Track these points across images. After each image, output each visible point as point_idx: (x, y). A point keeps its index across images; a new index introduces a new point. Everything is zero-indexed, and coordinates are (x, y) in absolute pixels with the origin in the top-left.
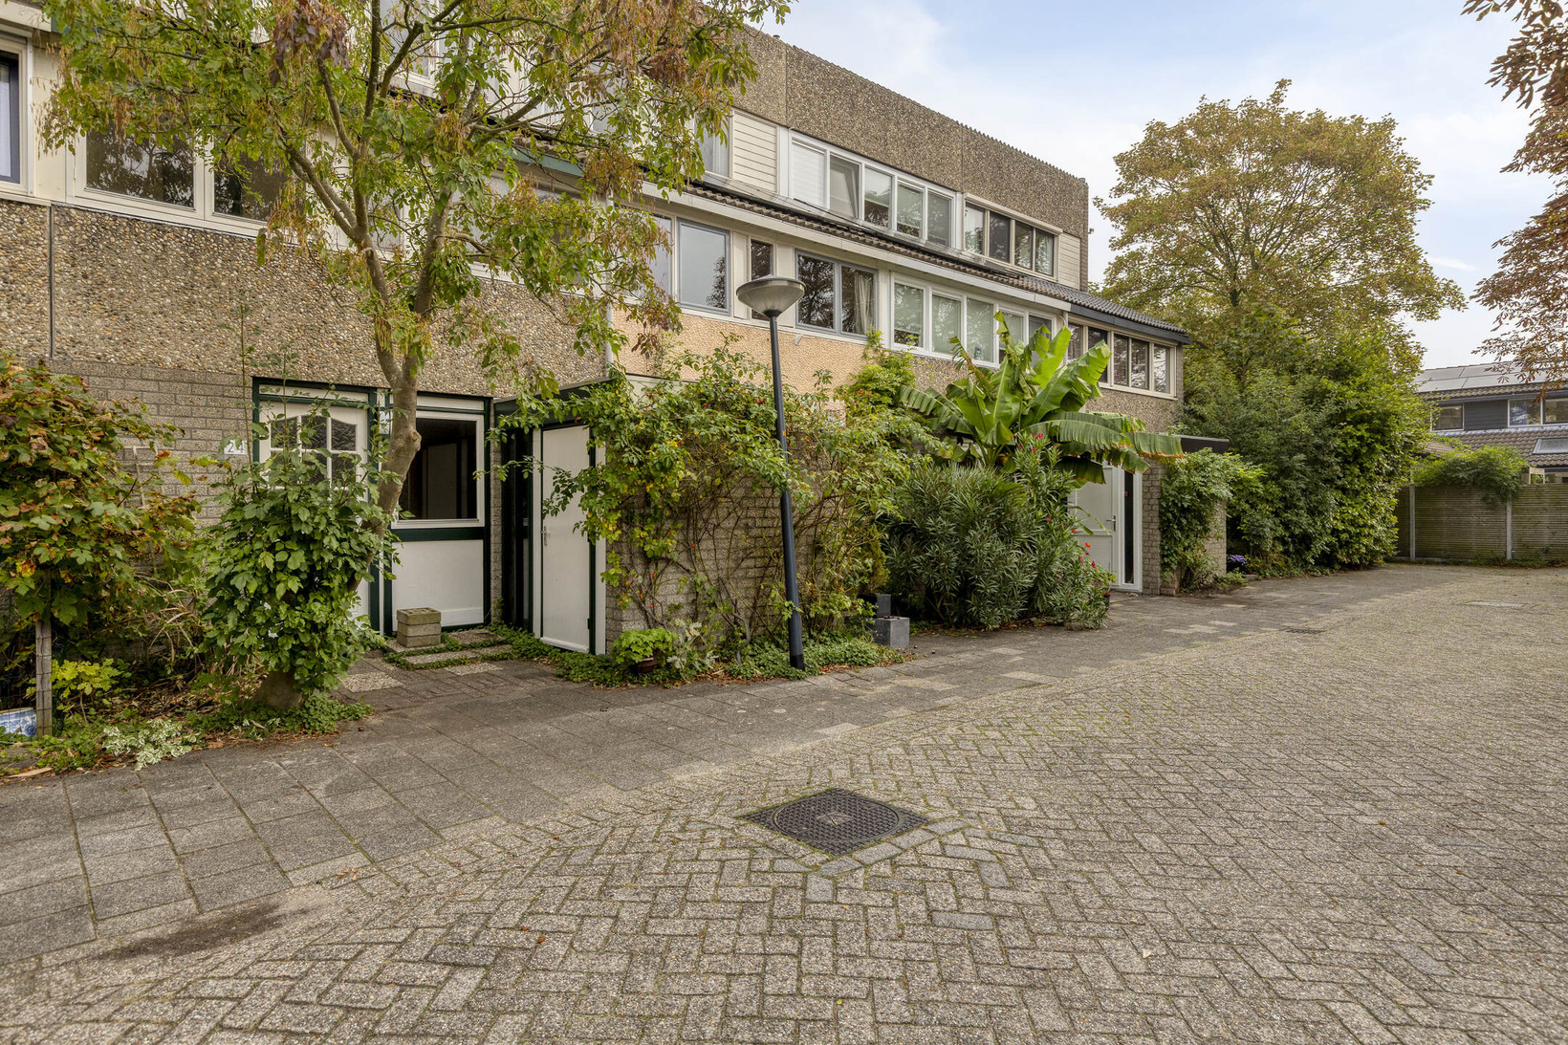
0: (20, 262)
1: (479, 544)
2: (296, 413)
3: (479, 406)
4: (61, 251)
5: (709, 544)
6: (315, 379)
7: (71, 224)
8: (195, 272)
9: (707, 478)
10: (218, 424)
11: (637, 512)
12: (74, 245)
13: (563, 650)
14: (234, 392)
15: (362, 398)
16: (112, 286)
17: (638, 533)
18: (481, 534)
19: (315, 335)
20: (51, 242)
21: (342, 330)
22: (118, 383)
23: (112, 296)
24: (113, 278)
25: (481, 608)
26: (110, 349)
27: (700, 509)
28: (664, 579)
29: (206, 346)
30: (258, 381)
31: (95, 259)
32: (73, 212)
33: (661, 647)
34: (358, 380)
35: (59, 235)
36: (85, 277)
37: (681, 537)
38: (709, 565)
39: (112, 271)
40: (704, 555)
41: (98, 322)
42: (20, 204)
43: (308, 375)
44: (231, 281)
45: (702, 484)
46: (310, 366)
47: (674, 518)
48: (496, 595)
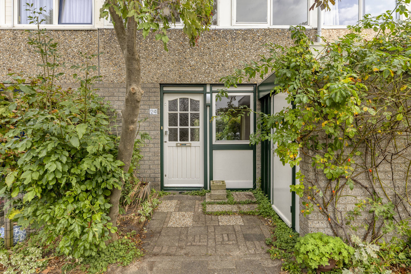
0: (91, 51)
1: (251, 152)
2: (177, 97)
3: (251, 89)
4: (101, 45)
5: (387, 167)
6: (182, 83)
7: (103, 35)
8: (140, 45)
9: (387, 114)
10: (147, 103)
11: (321, 142)
12: (105, 42)
13: (280, 218)
14: (153, 90)
15: (201, 89)
16: (115, 55)
17: (319, 159)
18: (252, 147)
19: (182, 64)
20: (99, 43)
21: (192, 61)
22: (117, 90)
23: (115, 59)
24: (116, 52)
25: (252, 181)
26: (115, 78)
27: (378, 140)
28: (344, 193)
29: (144, 73)
30: (162, 85)
31: (110, 46)
32: (104, 30)
33: (337, 258)
34: (198, 81)
35: (101, 39)
36: (108, 53)
37: (359, 161)
38: (386, 183)
39: (115, 49)
40: (381, 176)
41: (111, 69)
42: (91, 30)
43: (179, 81)
44: (152, 47)
45: (381, 120)
46: (180, 77)
47: (353, 147)
48: (258, 176)
